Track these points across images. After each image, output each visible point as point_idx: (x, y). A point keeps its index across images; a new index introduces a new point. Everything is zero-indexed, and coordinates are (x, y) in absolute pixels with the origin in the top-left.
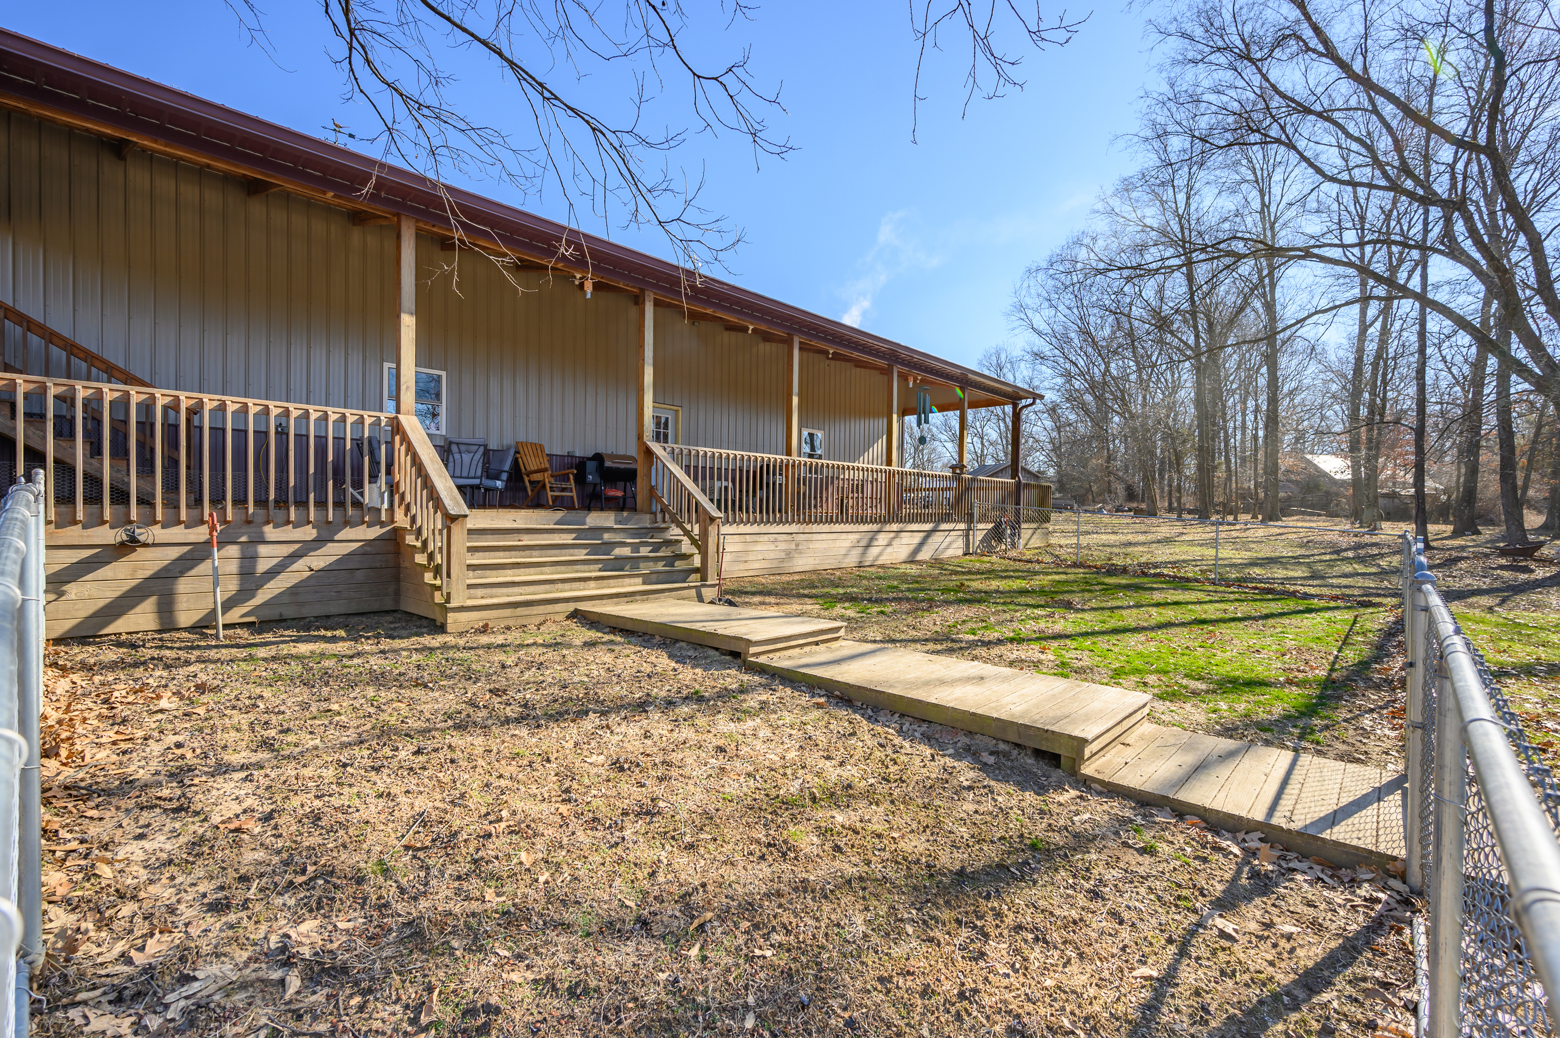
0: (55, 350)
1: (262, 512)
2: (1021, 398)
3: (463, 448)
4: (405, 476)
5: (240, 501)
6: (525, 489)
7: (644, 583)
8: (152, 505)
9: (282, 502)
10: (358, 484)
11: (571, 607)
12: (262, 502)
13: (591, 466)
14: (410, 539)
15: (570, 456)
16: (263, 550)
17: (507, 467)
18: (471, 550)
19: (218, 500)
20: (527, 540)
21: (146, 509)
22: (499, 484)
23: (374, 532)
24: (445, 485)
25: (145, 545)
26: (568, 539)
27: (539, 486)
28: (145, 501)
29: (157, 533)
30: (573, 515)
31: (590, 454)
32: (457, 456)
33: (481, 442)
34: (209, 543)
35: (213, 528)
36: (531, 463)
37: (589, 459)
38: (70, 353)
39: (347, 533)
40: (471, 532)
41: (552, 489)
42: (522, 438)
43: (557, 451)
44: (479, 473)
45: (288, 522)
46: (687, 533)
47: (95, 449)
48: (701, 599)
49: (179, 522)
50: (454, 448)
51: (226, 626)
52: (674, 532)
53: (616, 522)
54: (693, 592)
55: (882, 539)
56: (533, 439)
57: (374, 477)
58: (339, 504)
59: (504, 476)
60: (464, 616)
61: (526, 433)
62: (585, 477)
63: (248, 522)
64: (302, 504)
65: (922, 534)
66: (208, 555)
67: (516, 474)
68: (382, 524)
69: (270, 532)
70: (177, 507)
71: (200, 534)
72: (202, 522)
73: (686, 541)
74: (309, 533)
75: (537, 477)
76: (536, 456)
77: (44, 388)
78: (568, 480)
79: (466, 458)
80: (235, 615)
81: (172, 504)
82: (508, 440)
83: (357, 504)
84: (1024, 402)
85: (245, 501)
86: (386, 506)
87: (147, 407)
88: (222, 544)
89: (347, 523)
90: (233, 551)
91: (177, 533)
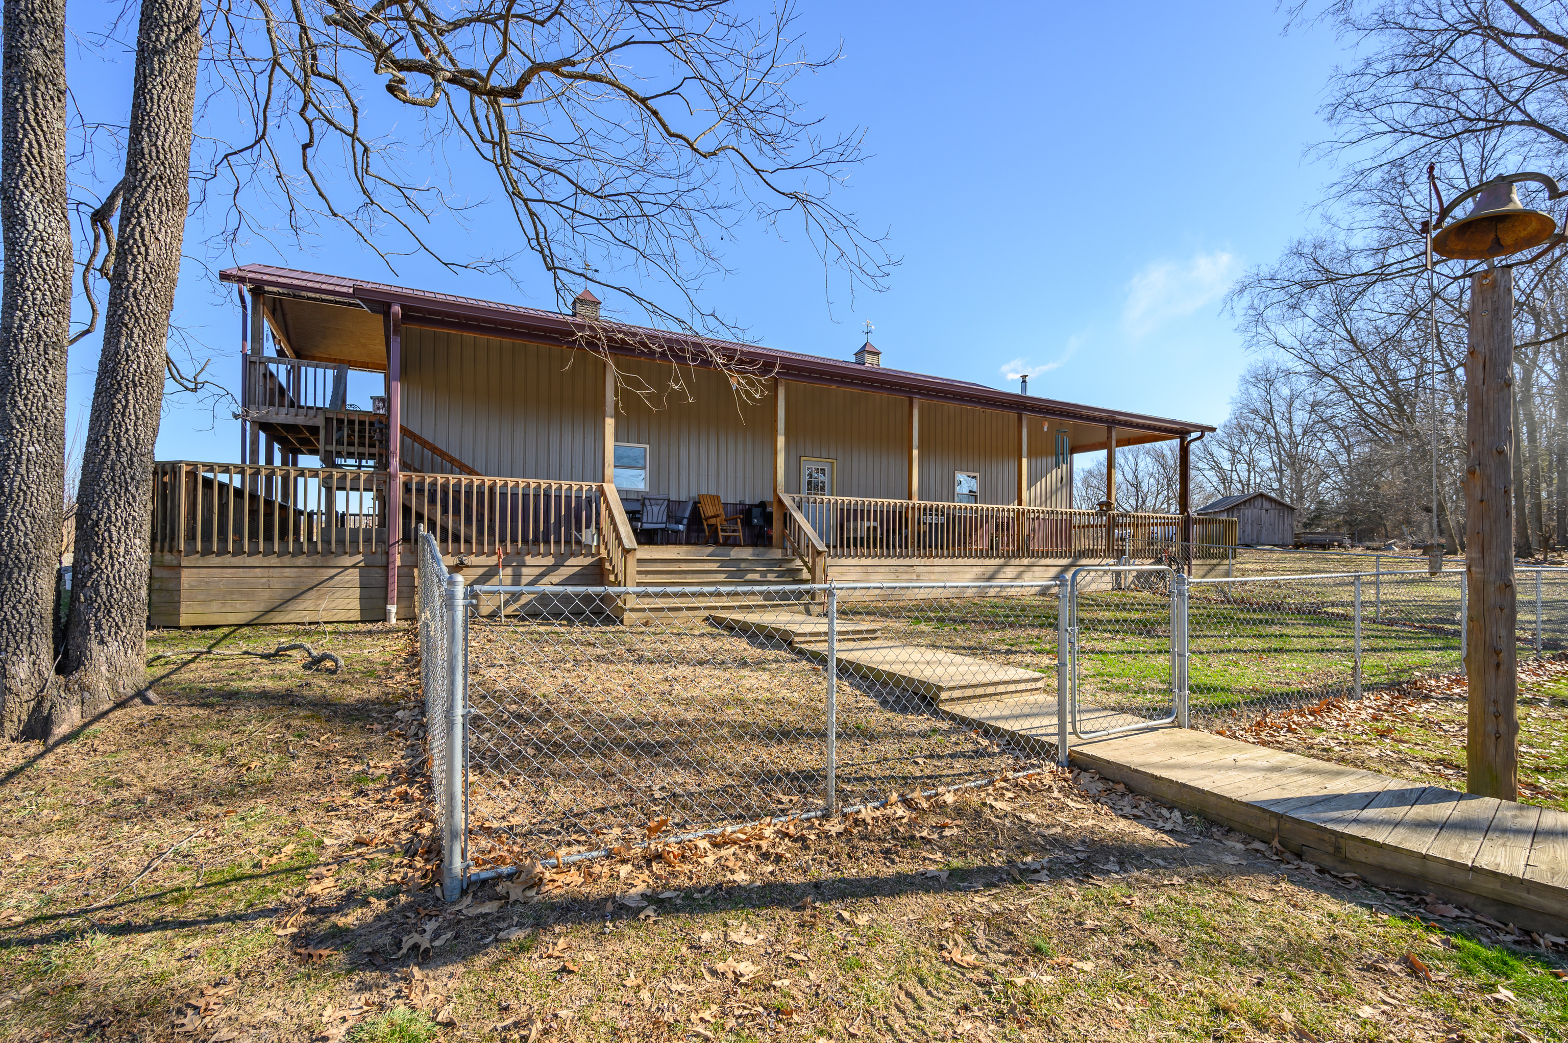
0: (416, 445)
1: (525, 547)
2: (1189, 432)
3: (653, 502)
4: (605, 524)
5: (514, 540)
6: (704, 531)
7: (765, 600)
8: (471, 543)
9: (536, 541)
10: (579, 530)
11: (706, 613)
12: (525, 541)
13: (756, 511)
14: (607, 566)
15: (742, 504)
16: (525, 570)
17: (687, 514)
18: (639, 572)
19: (503, 541)
20: (685, 567)
21: (468, 545)
22: (681, 527)
23: (588, 561)
24: (625, 529)
25: (467, 566)
26: (714, 567)
27: (714, 529)
28: (468, 541)
29: (472, 560)
30: (721, 550)
31: (757, 502)
32: (649, 508)
33: (665, 497)
34: (497, 566)
35: (500, 557)
36: (708, 510)
37: (756, 506)
38: (433, 453)
39: (571, 561)
40: (640, 561)
41: (723, 530)
42: (704, 492)
43: (731, 500)
44: (665, 519)
45: (539, 554)
46: (805, 564)
47: (445, 511)
48: (808, 612)
49: (484, 553)
50: (647, 502)
51: (506, 616)
52: (798, 563)
53: (754, 555)
54: (802, 608)
55: (1010, 572)
56: (713, 492)
57: (588, 527)
58: (568, 542)
59: (685, 521)
60: (634, 615)
61: (707, 488)
62: (751, 521)
63: (518, 554)
64: (547, 542)
65: (1059, 569)
66: (497, 573)
67: (696, 518)
68: (593, 555)
69: (529, 560)
70: (483, 544)
71: (493, 560)
72: (495, 553)
73: (805, 570)
74: (550, 561)
75: (713, 521)
76: (714, 505)
77: (424, 479)
78: (736, 523)
79: (655, 509)
80: (510, 610)
81: (480, 543)
82: (694, 494)
83: (579, 542)
84: (1194, 435)
85: (517, 541)
86: (595, 543)
87: (470, 486)
88: (504, 566)
89: (573, 554)
90: (509, 570)
91: (483, 560)
